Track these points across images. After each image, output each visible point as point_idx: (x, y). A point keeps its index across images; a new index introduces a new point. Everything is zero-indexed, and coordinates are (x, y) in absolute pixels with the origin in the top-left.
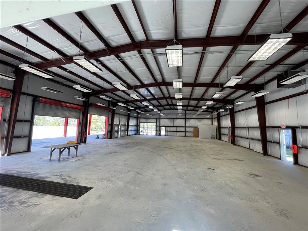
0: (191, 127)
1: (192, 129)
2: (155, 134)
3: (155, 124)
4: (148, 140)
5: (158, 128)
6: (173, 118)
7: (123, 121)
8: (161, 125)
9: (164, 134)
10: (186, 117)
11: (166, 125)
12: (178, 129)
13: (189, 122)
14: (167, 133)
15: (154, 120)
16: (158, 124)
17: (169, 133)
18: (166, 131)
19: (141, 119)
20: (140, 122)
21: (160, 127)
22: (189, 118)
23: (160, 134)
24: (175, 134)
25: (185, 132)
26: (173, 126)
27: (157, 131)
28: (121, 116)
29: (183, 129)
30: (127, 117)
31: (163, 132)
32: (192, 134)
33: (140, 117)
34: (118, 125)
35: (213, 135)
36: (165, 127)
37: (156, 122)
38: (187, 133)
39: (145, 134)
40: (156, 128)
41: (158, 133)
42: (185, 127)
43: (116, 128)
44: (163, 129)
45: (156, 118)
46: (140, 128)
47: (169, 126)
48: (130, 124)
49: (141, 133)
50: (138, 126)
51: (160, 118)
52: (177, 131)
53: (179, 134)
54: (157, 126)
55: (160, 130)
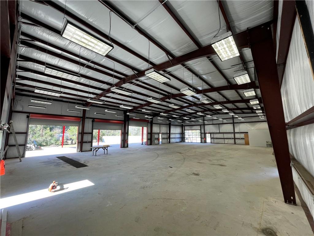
0: (241, 133)
1: (242, 136)
2: (200, 141)
3: (199, 131)
4: (193, 147)
5: (203, 135)
6: (219, 124)
7: (164, 129)
8: (206, 132)
9: (210, 142)
10: (235, 122)
11: (211, 132)
12: (226, 136)
13: (238, 127)
14: (212, 140)
15: (199, 127)
16: (203, 131)
17: (216, 141)
18: (211, 138)
19: (185, 127)
20: (185, 130)
21: (205, 134)
22: (238, 123)
23: (205, 142)
24: (222, 141)
25: (235, 139)
26: (220, 133)
27: (201, 138)
28: (161, 125)
29: (232, 136)
30: (168, 126)
31: (208, 140)
32: (243, 141)
33: (185, 125)
34: (159, 134)
35: (267, 142)
36: (211, 133)
37: (200, 129)
38: (237, 141)
39: (190, 141)
40: (201, 135)
41: (203, 140)
42: (234, 133)
43: (156, 136)
44: (208, 136)
45: (200, 125)
46: (185, 135)
47: (214, 133)
48: (171, 132)
49: (186, 141)
50: (183, 134)
51: (204, 125)
52: (224, 138)
53: (226, 141)
54: (201, 133)
55: (205, 137)
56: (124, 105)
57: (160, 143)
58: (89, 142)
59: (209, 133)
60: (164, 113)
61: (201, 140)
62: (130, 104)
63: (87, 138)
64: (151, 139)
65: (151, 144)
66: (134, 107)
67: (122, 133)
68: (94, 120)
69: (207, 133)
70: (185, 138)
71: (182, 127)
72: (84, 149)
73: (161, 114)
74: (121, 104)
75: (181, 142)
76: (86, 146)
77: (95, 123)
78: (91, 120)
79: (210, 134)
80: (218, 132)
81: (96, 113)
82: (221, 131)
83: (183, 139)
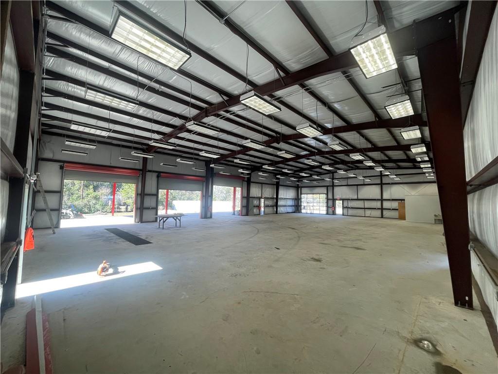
0: (393, 200)
1: (395, 205)
2: (325, 212)
3: (325, 196)
4: (312, 220)
5: (330, 203)
6: (357, 185)
7: (269, 192)
8: (335, 198)
9: (341, 213)
10: (384, 182)
11: (344, 197)
12: (368, 204)
13: (389, 192)
14: (346, 210)
15: (324, 190)
16: (330, 197)
17: (351, 212)
18: (343, 208)
19: (302, 188)
20: (301, 194)
21: (334, 200)
22: (389, 184)
23: (334, 213)
24: (361, 212)
25: (382, 209)
26: (358, 199)
27: (328, 207)
28: (263, 185)
29: (378, 204)
30: (275, 186)
31: (339, 210)
32: (395, 214)
33: (302, 186)
34: (259, 198)
35: (435, 216)
36: (343, 200)
37: (326, 192)
38: (385, 212)
39: (309, 212)
40: (327, 203)
41: (330, 210)
42: (382, 200)
43: (256, 202)
44: (339, 203)
45: (327, 187)
46: (301, 202)
47: (349, 200)
48: (279, 197)
49: (303, 211)
50: (298, 199)
51: (333, 186)
52: (365, 208)
53: (368, 212)
54: (328, 199)
55: (334, 206)
56: (207, 152)
57: (262, 213)
58: (152, 208)
59: (340, 200)
60: (269, 165)
61: (327, 210)
62: (215, 150)
63: (149, 202)
64: (248, 206)
65: (247, 214)
66: (221, 155)
67: (204, 196)
68: (159, 174)
69: (337, 199)
70: (301, 206)
71: (298, 188)
72: (144, 219)
73: (263, 167)
74: (201, 150)
75: (294, 212)
76: (148, 215)
77: (161, 180)
78: (155, 175)
79: (341, 202)
80: (356, 197)
81: (162, 164)
82: (360, 197)
83: (297, 207)
